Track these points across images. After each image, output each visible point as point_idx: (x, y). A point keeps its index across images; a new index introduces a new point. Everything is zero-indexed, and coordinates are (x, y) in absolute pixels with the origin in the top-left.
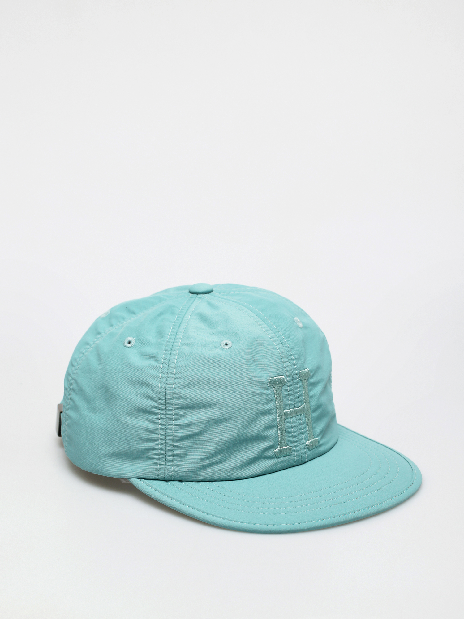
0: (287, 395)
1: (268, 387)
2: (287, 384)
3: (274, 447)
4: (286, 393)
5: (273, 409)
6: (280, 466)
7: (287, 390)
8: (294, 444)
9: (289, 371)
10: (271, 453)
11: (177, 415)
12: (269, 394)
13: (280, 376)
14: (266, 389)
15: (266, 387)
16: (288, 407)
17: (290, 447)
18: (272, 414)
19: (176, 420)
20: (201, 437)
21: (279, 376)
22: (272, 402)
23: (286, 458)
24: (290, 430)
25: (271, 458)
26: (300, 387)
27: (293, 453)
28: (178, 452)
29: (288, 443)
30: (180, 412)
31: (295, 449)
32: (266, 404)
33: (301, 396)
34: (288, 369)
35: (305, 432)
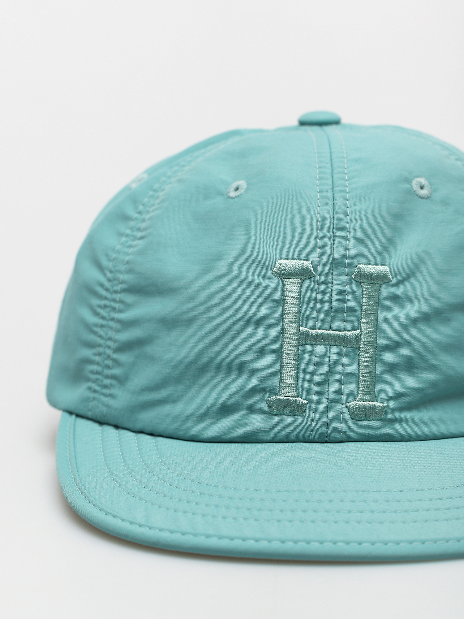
0: (312, 299)
1: (272, 275)
2: (315, 278)
3: (269, 392)
4: (311, 294)
5: (273, 318)
6: (278, 431)
7: (314, 290)
8: (314, 397)
9: (324, 255)
10: (260, 401)
11: (121, 302)
12: (272, 288)
13: (303, 260)
14: (268, 278)
15: (269, 274)
16: (311, 323)
17: (302, 401)
18: (272, 326)
19: (120, 311)
20: (149, 349)
21: (300, 259)
22: (275, 305)
23: (290, 419)
24: (309, 368)
25: (260, 411)
26: (352, 293)
27: (308, 413)
28: (116, 371)
29: (302, 392)
30: (128, 298)
31: (314, 406)
32: (262, 305)
33: (351, 310)
34: (325, 250)
35: (350, 382)
